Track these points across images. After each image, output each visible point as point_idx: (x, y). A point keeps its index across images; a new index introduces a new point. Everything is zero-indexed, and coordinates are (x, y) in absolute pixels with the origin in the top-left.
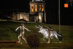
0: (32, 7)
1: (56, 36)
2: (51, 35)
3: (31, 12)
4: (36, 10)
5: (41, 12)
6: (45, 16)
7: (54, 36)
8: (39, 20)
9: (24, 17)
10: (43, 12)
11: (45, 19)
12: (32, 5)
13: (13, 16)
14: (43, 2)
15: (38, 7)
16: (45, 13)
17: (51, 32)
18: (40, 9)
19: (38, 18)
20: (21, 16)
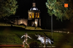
0: (30, 15)
1: (50, 42)
2: (47, 41)
3: (29, 18)
4: (33, 17)
5: (37, 18)
6: (40, 22)
7: (49, 42)
8: (35, 24)
9: (24, 22)
10: (39, 19)
11: (40, 24)
12: (30, 13)
13: (15, 22)
14: (38, 11)
15: (35, 15)
16: (40, 20)
17: (46, 39)
18: (36, 16)
19: (35, 23)
20: (21, 21)
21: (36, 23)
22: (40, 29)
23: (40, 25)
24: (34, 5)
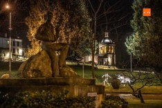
3: (99, 53)
4: (105, 52)
5: (110, 53)
14: (112, 44)
16: (115, 55)
18: (110, 50)
21: (110, 60)
22: (116, 68)
23: (115, 63)
24: (107, 34)
